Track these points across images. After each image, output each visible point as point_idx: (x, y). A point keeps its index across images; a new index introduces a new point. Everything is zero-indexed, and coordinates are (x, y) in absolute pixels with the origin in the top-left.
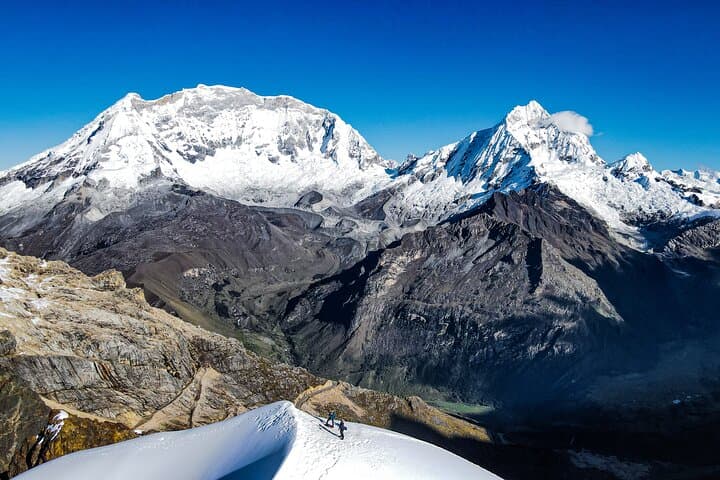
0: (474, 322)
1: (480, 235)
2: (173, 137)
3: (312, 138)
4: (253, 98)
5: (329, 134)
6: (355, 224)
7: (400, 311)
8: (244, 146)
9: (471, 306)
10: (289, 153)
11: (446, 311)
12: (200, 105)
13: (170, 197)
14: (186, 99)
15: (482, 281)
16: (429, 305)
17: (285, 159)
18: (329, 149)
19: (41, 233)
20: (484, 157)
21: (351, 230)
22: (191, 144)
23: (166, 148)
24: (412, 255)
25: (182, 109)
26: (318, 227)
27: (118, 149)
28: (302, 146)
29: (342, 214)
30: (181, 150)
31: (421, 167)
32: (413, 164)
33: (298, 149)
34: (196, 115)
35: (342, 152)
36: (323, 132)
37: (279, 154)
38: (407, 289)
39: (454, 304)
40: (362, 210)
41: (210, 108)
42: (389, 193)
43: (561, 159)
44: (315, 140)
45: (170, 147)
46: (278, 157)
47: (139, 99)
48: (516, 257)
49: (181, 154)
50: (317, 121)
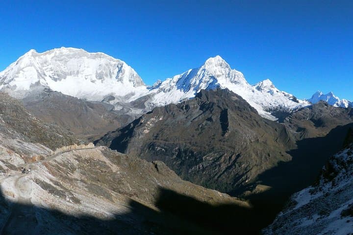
0: (192, 151)
1: (195, 108)
2: (48, 70)
3: (112, 72)
4: (86, 54)
5: (120, 71)
6: (130, 109)
7: (151, 146)
8: (80, 75)
9: (190, 143)
10: (100, 79)
11: (176, 146)
12: (62, 56)
13: (42, 94)
14: (56, 53)
15: (196, 130)
16: (167, 142)
17: (99, 82)
18: (119, 77)
20: (194, 81)
21: (128, 112)
22: (56, 73)
23: (45, 75)
24: (159, 118)
25: (53, 57)
26: (112, 110)
27: (23, 72)
28: (107, 75)
29: (124, 106)
30: (51, 75)
31: (164, 85)
32: (160, 84)
33: (105, 77)
34: (59, 60)
35: (126, 79)
36: (117, 70)
37: (96, 79)
38: (155, 135)
39: (181, 142)
40: (134, 104)
41: (66, 57)
42: (148, 97)
43: (232, 82)
44: (113, 73)
45: (46, 74)
46: (95, 80)
47: (35, 52)
48: (214, 118)
49: (51, 77)
50: (115, 65)
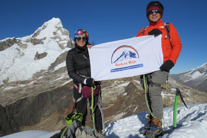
19: (203, 86)
